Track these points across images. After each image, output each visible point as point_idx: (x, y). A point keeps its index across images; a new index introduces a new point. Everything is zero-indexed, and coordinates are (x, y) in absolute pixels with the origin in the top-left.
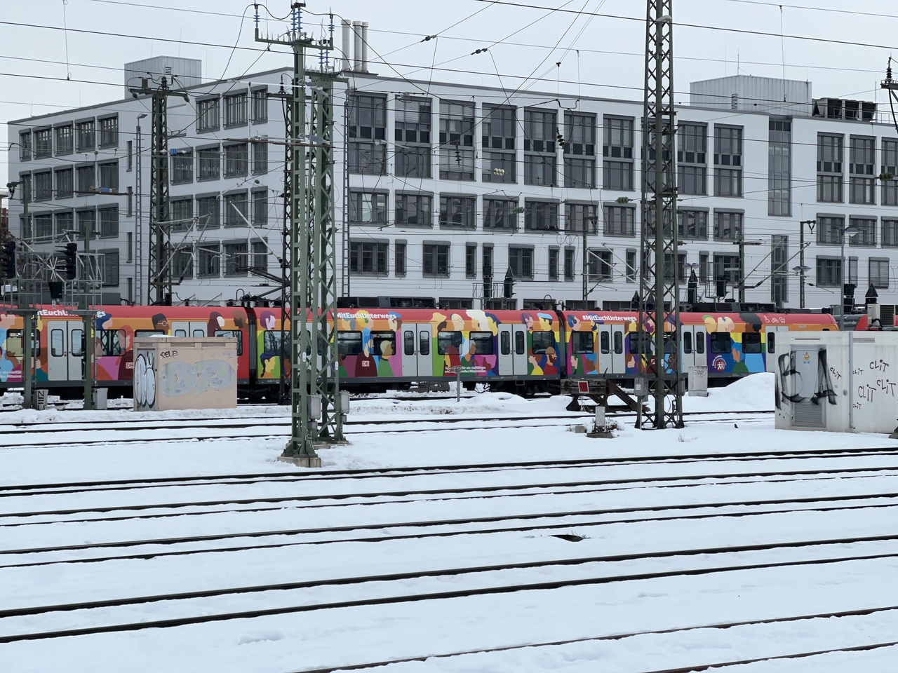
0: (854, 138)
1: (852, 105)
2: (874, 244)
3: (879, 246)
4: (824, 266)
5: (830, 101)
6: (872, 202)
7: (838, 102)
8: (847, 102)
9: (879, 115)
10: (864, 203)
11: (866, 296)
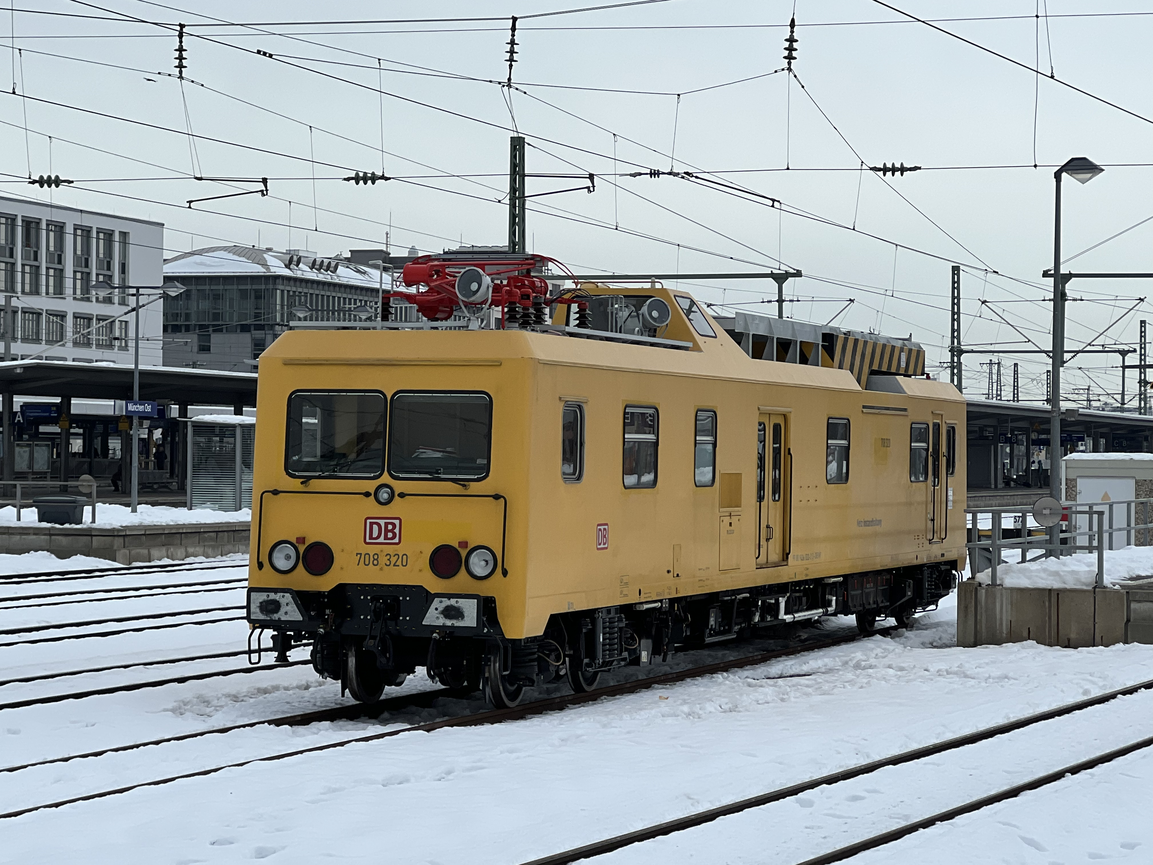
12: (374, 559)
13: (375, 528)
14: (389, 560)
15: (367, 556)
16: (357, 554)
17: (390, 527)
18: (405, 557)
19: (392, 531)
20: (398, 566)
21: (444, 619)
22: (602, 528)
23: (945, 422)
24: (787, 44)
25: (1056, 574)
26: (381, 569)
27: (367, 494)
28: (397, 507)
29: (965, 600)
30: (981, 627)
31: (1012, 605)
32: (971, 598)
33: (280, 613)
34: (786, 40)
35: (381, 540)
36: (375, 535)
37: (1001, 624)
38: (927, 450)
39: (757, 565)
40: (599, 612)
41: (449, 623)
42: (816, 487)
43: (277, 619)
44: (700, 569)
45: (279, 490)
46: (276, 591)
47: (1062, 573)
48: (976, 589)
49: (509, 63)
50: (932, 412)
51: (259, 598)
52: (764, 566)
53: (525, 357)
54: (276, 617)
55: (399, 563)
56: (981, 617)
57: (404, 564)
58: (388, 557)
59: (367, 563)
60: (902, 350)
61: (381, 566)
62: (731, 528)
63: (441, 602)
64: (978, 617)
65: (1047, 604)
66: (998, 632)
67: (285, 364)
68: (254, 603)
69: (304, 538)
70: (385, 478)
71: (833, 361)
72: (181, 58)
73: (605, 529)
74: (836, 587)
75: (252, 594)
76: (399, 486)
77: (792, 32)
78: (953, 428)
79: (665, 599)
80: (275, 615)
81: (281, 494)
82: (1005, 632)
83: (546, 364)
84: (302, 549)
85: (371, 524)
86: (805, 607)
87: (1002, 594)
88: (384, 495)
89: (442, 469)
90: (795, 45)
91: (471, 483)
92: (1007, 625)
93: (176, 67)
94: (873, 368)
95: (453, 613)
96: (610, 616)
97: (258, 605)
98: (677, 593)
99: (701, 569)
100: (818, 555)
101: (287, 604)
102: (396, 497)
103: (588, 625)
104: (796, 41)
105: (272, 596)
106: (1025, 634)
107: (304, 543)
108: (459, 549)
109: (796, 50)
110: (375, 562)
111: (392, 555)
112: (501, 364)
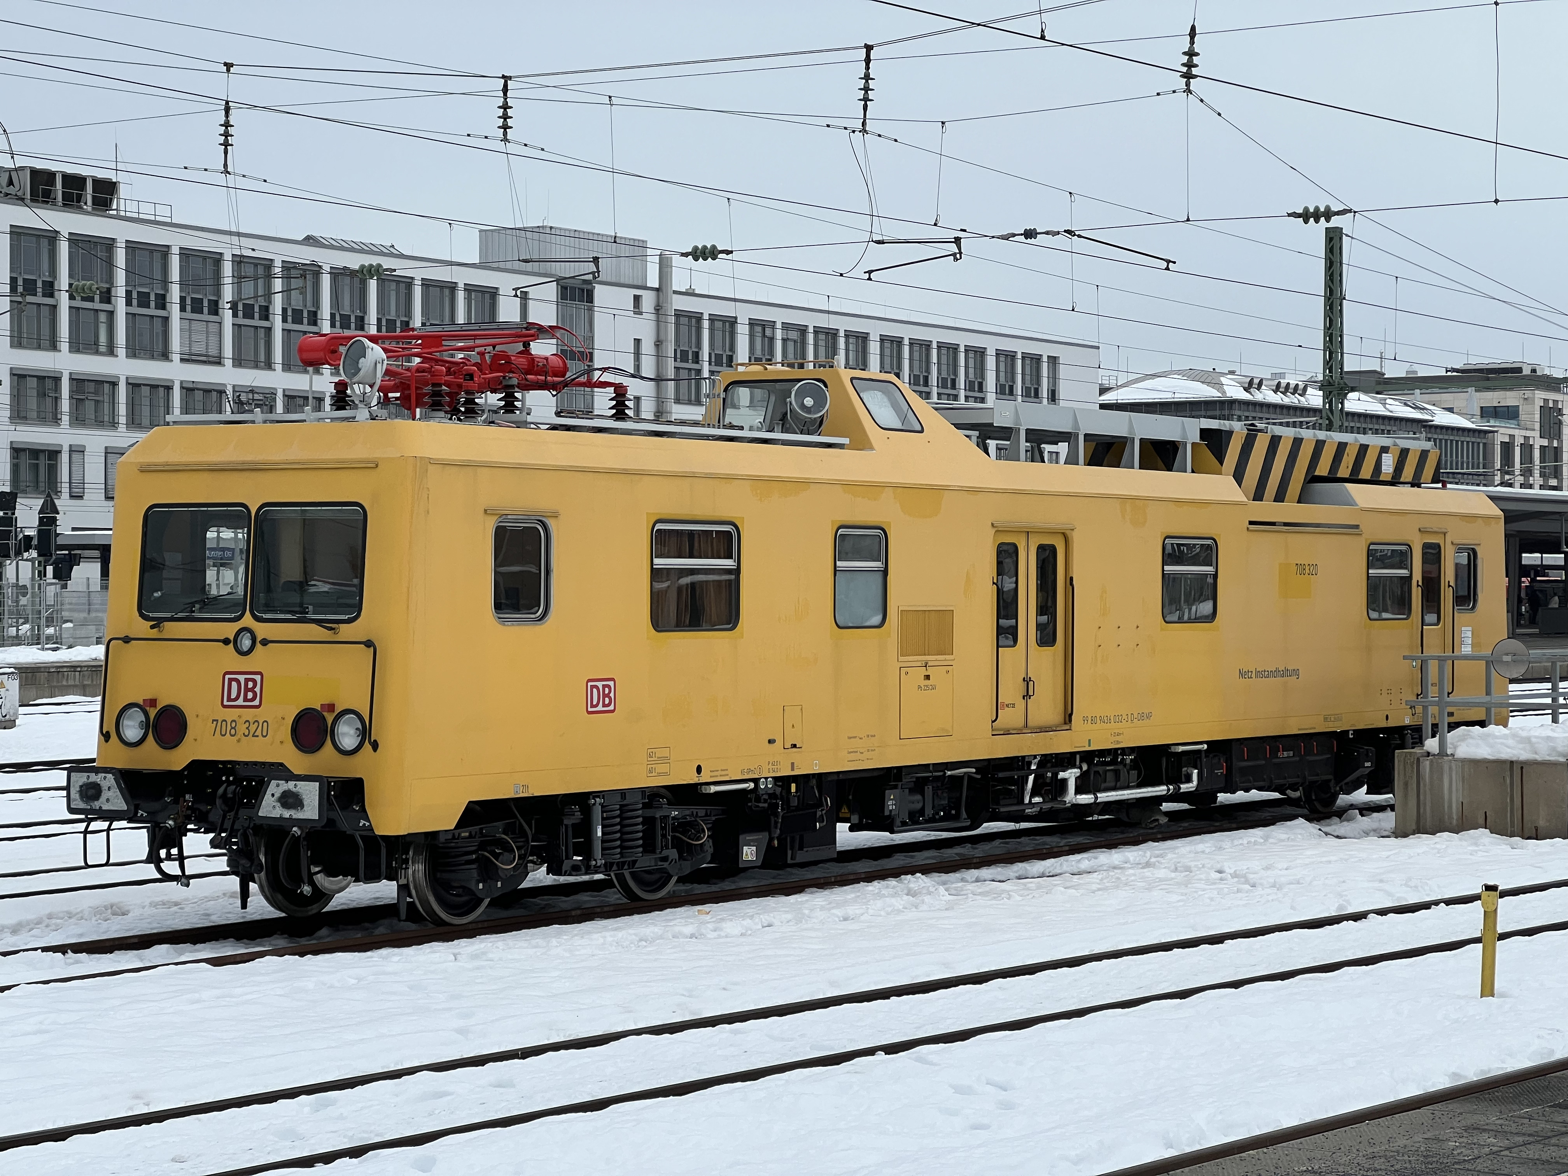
0: (75, 240)
1: (74, 182)
2: (114, 425)
3: (122, 428)
4: (25, 461)
5: (35, 173)
6: (111, 351)
7: (49, 177)
8: (66, 177)
9: (122, 201)
10: (97, 352)
11: (39, 513)
12: (232, 728)
13: (234, 685)
14: (247, 728)
15: (224, 723)
16: (213, 721)
17: (250, 685)
18: (265, 724)
19: (252, 690)
20: (258, 736)
21: (281, 808)
22: (600, 684)
23: (1452, 543)
24: (1185, 59)
25: (1528, 740)
26: (239, 741)
27: (226, 642)
28: (260, 659)
29: (1405, 774)
30: (1425, 809)
31: (1463, 782)
32: (1412, 771)
33: (101, 800)
34: (1184, 53)
35: (240, 702)
36: (233, 696)
37: (1450, 807)
38: (1410, 577)
39: (993, 730)
40: (598, 797)
41: (287, 814)
42: (1138, 627)
43: (98, 808)
44: (850, 738)
45: (132, 637)
46: (97, 770)
47: (1534, 740)
48: (1418, 759)
49: (863, 102)
50: (1420, 530)
51: (80, 779)
52: (1013, 732)
53: (405, 455)
54: (96, 805)
55: (258, 733)
56: (1425, 798)
57: (264, 734)
58: (247, 723)
59: (223, 733)
60: (1385, 449)
61: (239, 736)
62: (927, 682)
63: (278, 786)
64: (1422, 797)
65: (1508, 781)
66: (1446, 817)
67: (142, 471)
68: (74, 786)
69: (156, 700)
70: (247, 620)
71: (1222, 464)
72: (505, 117)
73: (609, 687)
74: (1200, 758)
75: (72, 774)
76: (262, 630)
77: (1192, 42)
78: (1474, 551)
79: (766, 778)
80: (96, 802)
81: (133, 642)
82: (1455, 817)
83: (446, 464)
84: (153, 713)
85: (230, 680)
86: (1133, 784)
87: (1450, 768)
88: (246, 643)
89: (311, 608)
90: (1196, 60)
91: (341, 626)
92: (1457, 809)
93: (499, 127)
94: (1316, 474)
95: (291, 800)
96: (625, 802)
97: (78, 789)
98: (793, 769)
99: (855, 737)
100: (1149, 716)
101: (109, 788)
102: (258, 645)
103: (574, 815)
104: (1197, 54)
105: (94, 778)
106: (1481, 821)
107: (155, 706)
108: (325, 714)
109: (1196, 66)
110: (233, 731)
111: (252, 721)
112: (377, 466)
